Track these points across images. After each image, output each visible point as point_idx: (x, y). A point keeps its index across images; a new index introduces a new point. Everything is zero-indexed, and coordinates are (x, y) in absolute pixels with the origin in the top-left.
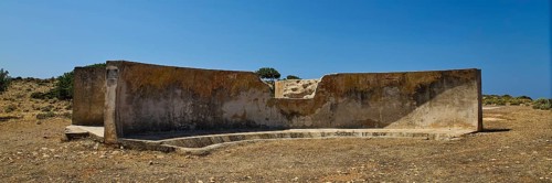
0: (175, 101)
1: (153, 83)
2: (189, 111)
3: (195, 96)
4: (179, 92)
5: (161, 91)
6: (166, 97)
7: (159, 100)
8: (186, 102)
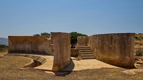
0: (26, 45)
1: (19, 40)
2: (30, 47)
3: (31, 43)
4: (27, 42)
5: (22, 42)
6: (23, 44)
7: (21, 44)
8: (29, 45)
